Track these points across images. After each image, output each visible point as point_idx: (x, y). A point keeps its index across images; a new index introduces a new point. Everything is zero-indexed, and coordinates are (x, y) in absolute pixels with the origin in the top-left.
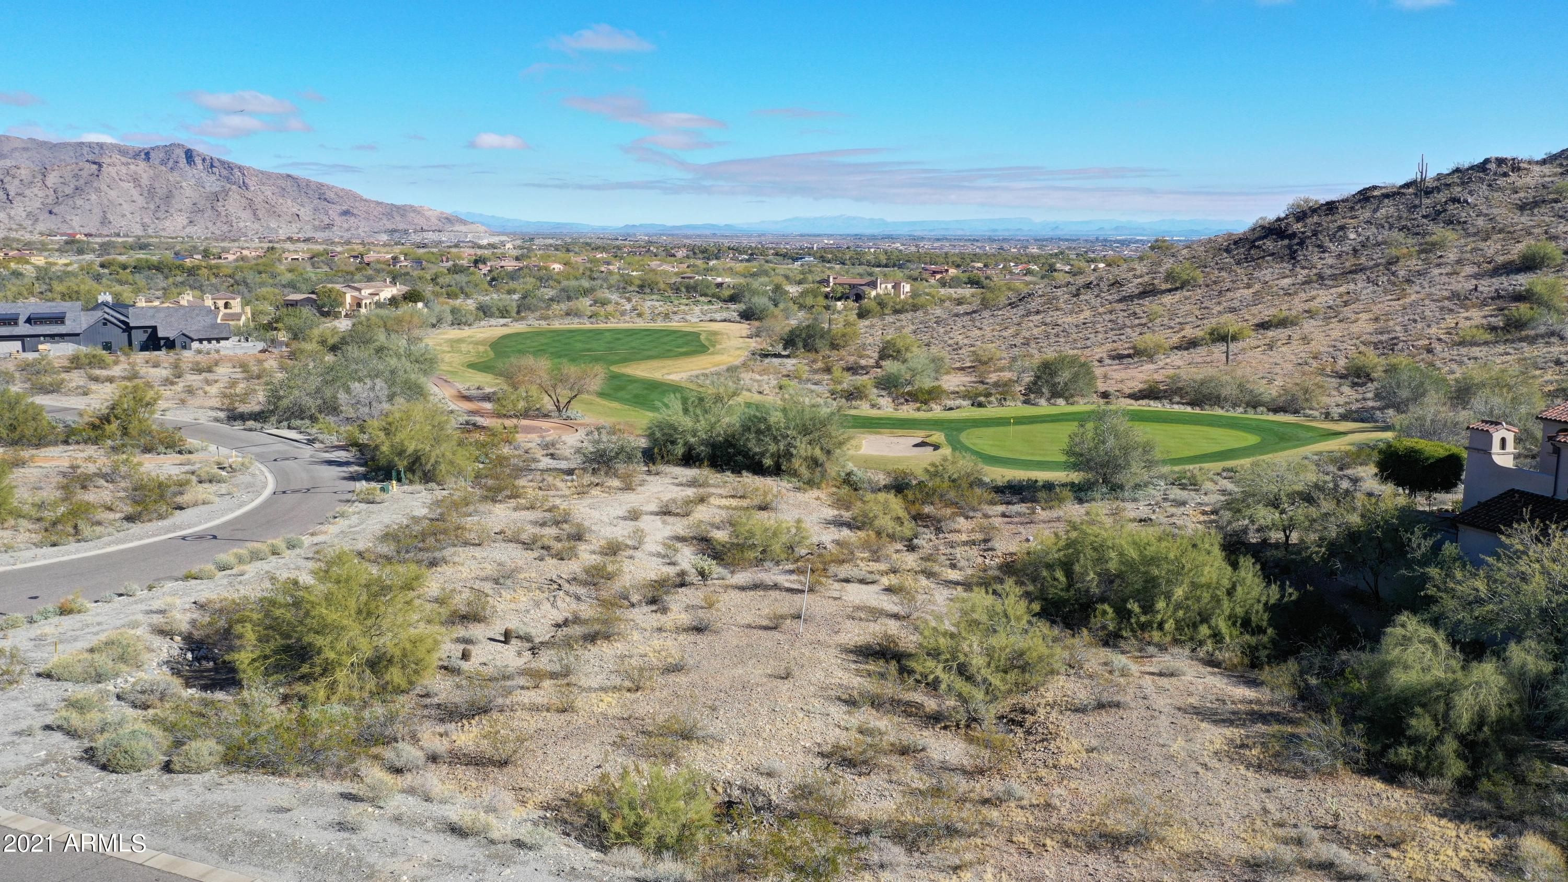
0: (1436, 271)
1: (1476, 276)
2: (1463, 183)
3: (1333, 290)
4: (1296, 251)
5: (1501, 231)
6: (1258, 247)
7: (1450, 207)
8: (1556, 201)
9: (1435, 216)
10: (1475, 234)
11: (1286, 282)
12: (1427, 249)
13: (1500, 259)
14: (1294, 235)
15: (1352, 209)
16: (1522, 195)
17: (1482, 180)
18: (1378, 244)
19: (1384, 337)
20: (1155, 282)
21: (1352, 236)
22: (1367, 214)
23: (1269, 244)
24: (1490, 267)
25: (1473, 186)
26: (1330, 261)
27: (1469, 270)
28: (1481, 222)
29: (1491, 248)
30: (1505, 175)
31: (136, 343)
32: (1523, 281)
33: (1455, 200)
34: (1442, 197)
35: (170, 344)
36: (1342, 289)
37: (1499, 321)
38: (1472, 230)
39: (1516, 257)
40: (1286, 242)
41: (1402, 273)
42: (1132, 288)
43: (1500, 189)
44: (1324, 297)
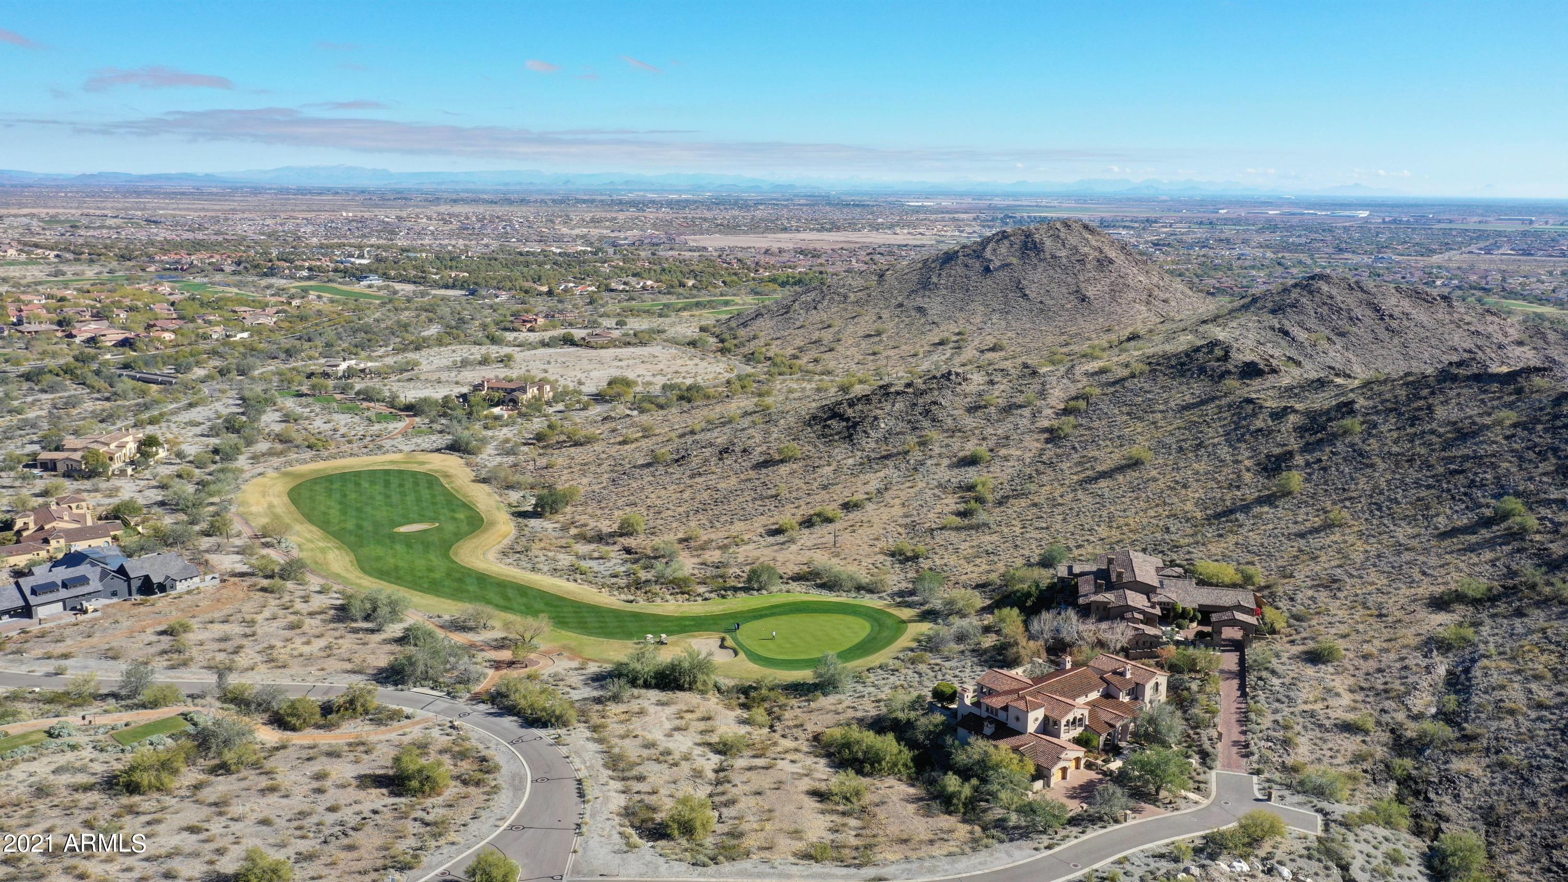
0: (929, 462)
1: (950, 467)
2: (939, 389)
3: (878, 474)
4: (851, 435)
5: (960, 431)
6: (829, 426)
7: (933, 408)
8: (985, 407)
9: (927, 413)
10: (947, 431)
11: (851, 461)
12: (923, 443)
13: (961, 454)
14: (848, 420)
15: (880, 402)
16: (969, 399)
17: (948, 387)
18: (898, 434)
19: (908, 520)
20: (771, 452)
21: (883, 425)
22: (888, 407)
23: (833, 423)
24: (955, 459)
25: (944, 392)
26: (873, 445)
27: (946, 462)
28: (949, 421)
29: (956, 443)
30: (960, 384)
31: (134, 589)
32: (971, 475)
33: (935, 403)
34: (928, 398)
35: (162, 588)
36: (882, 474)
37: (962, 507)
38: (945, 427)
39: (968, 453)
40: (844, 424)
41: (912, 462)
42: (756, 457)
43: (958, 395)
44: (874, 481)
